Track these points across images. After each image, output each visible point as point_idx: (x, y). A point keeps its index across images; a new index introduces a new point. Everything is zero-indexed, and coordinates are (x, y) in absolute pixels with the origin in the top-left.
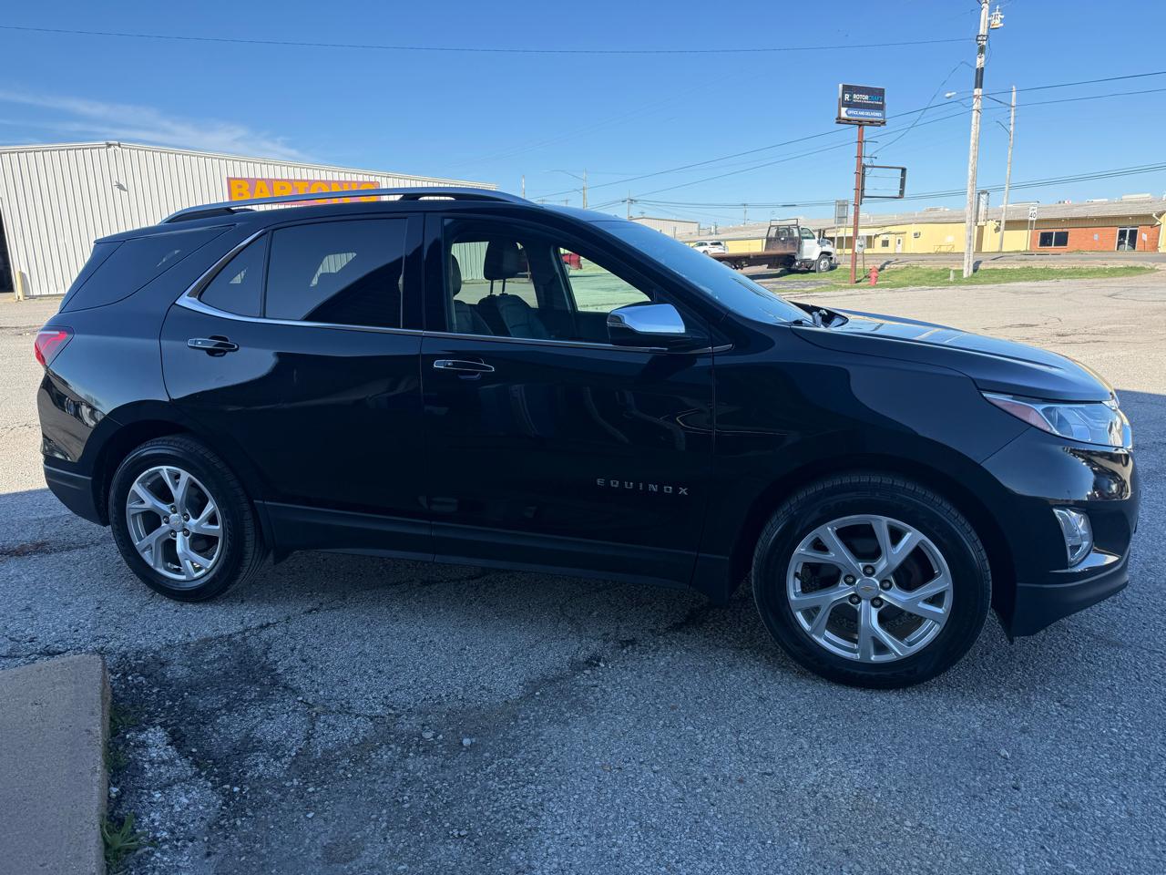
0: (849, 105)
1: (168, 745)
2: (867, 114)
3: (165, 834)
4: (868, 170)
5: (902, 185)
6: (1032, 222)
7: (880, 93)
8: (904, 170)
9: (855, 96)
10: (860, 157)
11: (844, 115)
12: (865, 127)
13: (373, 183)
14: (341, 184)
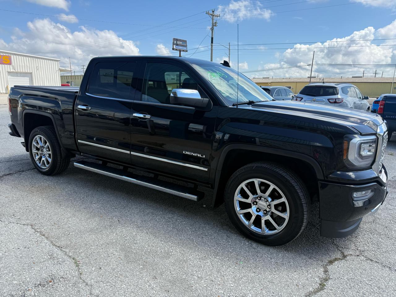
2: (182, 48)
7: (185, 42)
9: (178, 42)
11: (174, 48)
12: (181, 52)
13: (8, 56)
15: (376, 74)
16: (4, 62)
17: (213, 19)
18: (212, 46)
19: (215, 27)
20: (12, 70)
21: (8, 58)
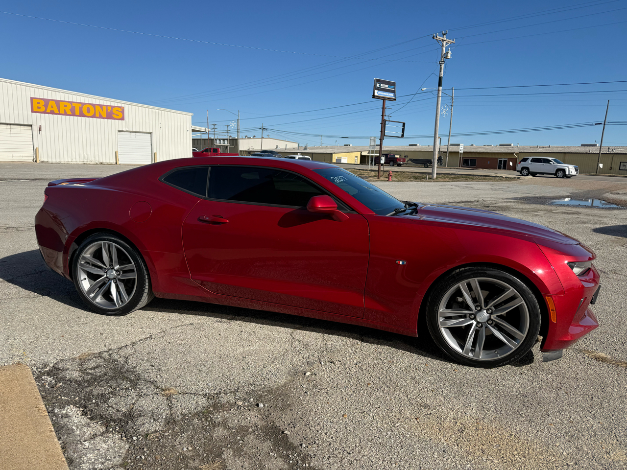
0: (379, 89)
1: (81, 415)
2: (387, 94)
3: (100, 466)
4: (387, 122)
5: (403, 131)
6: (461, 153)
7: (394, 84)
8: (404, 124)
10: (382, 116)
11: (376, 94)
12: (386, 101)
13: (120, 107)
14: (101, 106)
16: (114, 116)
18: (439, 90)
20: (124, 129)
21: (120, 110)
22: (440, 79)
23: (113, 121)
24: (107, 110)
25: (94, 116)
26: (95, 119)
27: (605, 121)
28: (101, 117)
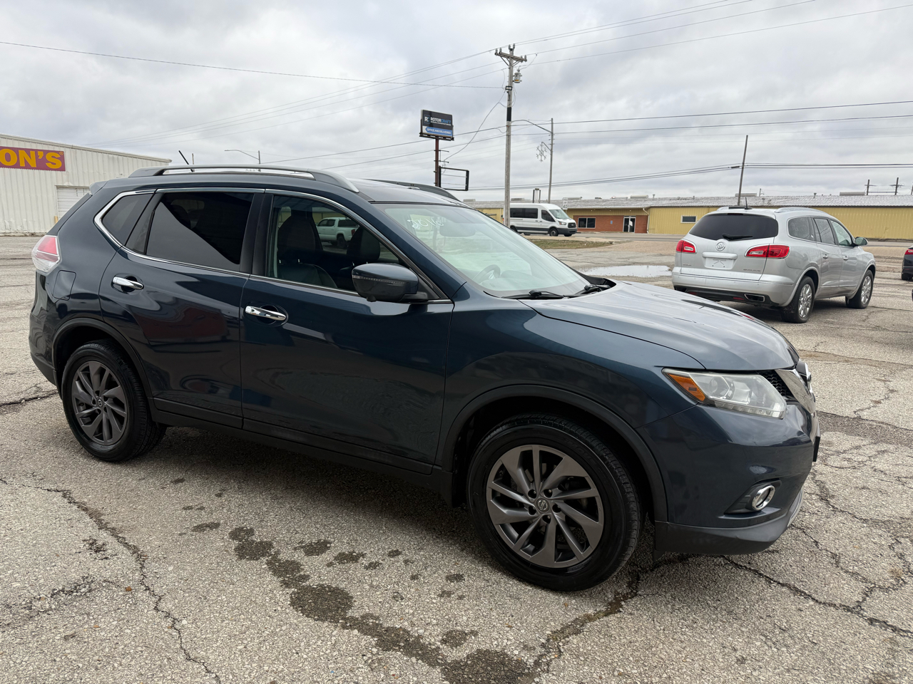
0: (431, 125)
2: (441, 131)
4: (442, 170)
5: (467, 182)
7: (449, 118)
8: (468, 172)
9: (432, 119)
10: (437, 161)
11: (424, 131)
12: (440, 141)
13: (58, 152)
14: (28, 151)
15: (897, 186)
16: (49, 165)
17: (511, 67)
18: (508, 127)
19: (515, 85)
20: (66, 184)
21: (58, 156)
22: (509, 110)
23: (48, 172)
24: (37, 156)
25: (17, 166)
26: (19, 170)
27: (743, 163)
28: (28, 167)
